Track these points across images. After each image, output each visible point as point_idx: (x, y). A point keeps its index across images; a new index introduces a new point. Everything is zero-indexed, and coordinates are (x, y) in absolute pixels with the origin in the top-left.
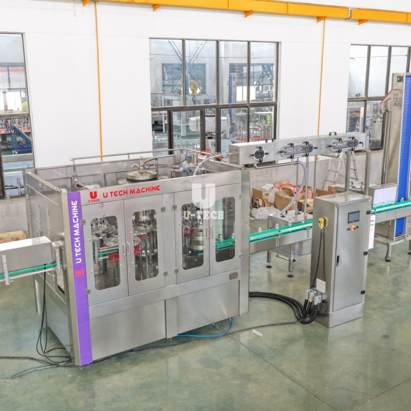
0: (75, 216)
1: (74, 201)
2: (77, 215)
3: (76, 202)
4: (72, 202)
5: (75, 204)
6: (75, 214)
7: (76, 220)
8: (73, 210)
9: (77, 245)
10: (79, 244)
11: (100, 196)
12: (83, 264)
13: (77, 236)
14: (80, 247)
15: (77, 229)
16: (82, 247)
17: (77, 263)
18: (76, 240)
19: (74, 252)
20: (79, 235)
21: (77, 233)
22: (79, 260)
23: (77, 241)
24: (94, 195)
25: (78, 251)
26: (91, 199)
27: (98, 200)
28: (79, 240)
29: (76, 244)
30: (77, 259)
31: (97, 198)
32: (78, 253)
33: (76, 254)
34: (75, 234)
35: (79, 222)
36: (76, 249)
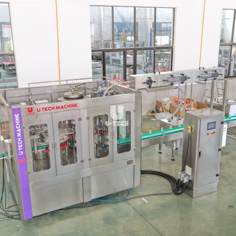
0: (18, 124)
1: (17, 114)
2: (19, 123)
3: (18, 114)
4: (15, 115)
5: (17, 116)
6: (18, 123)
7: (18, 127)
8: (16, 120)
9: (20, 143)
10: (21, 142)
11: (35, 110)
12: (24, 155)
13: (19, 137)
14: (21, 144)
15: (19, 132)
16: (23, 144)
17: (20, 154)
18: (18, 140)
19: (18, 148)
20: (21, 136)
21: (19, 135)
22: (21, 153)
23: (20, 140)
24: (30, 110)
25: (20, 147)
26: (28, 113)
27: (34, 113)
28: (20, 139)
29: (18, 142)
30: (20, 152)
31: (33, 112)
32: (20, 148)
33: (19, 148)
34: (18, 136)
35: (20, 128)
36: (19, 146)
